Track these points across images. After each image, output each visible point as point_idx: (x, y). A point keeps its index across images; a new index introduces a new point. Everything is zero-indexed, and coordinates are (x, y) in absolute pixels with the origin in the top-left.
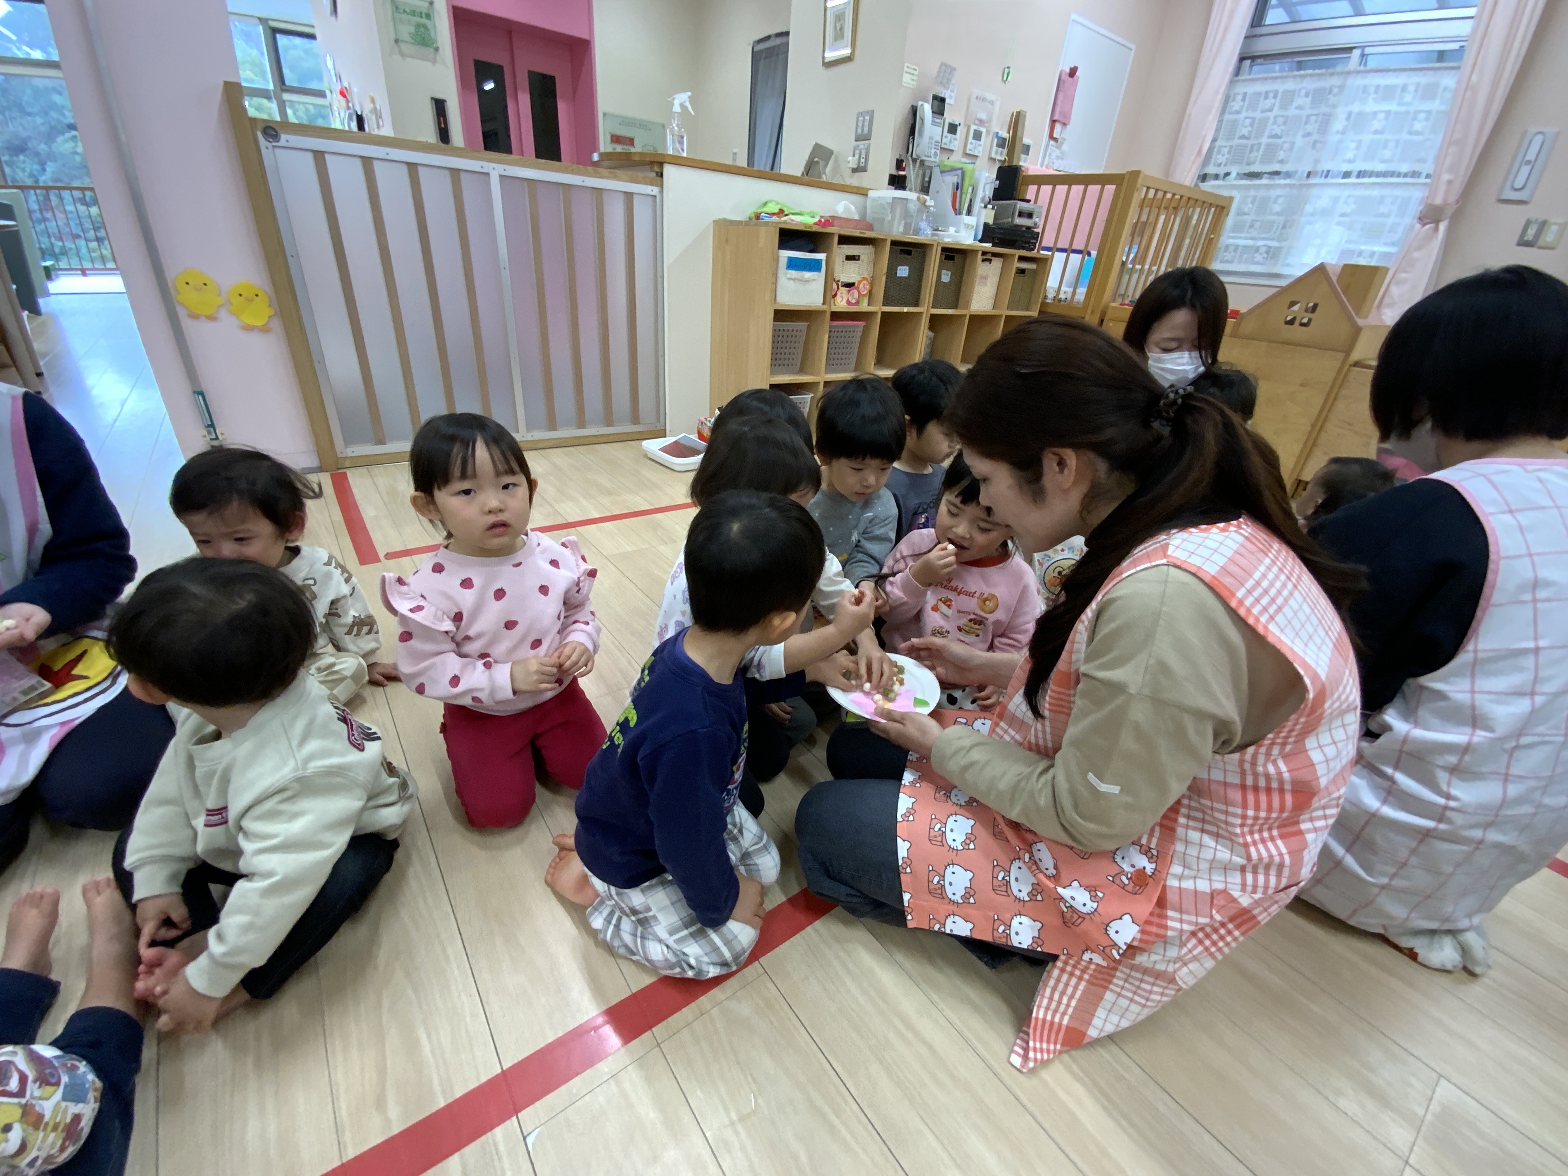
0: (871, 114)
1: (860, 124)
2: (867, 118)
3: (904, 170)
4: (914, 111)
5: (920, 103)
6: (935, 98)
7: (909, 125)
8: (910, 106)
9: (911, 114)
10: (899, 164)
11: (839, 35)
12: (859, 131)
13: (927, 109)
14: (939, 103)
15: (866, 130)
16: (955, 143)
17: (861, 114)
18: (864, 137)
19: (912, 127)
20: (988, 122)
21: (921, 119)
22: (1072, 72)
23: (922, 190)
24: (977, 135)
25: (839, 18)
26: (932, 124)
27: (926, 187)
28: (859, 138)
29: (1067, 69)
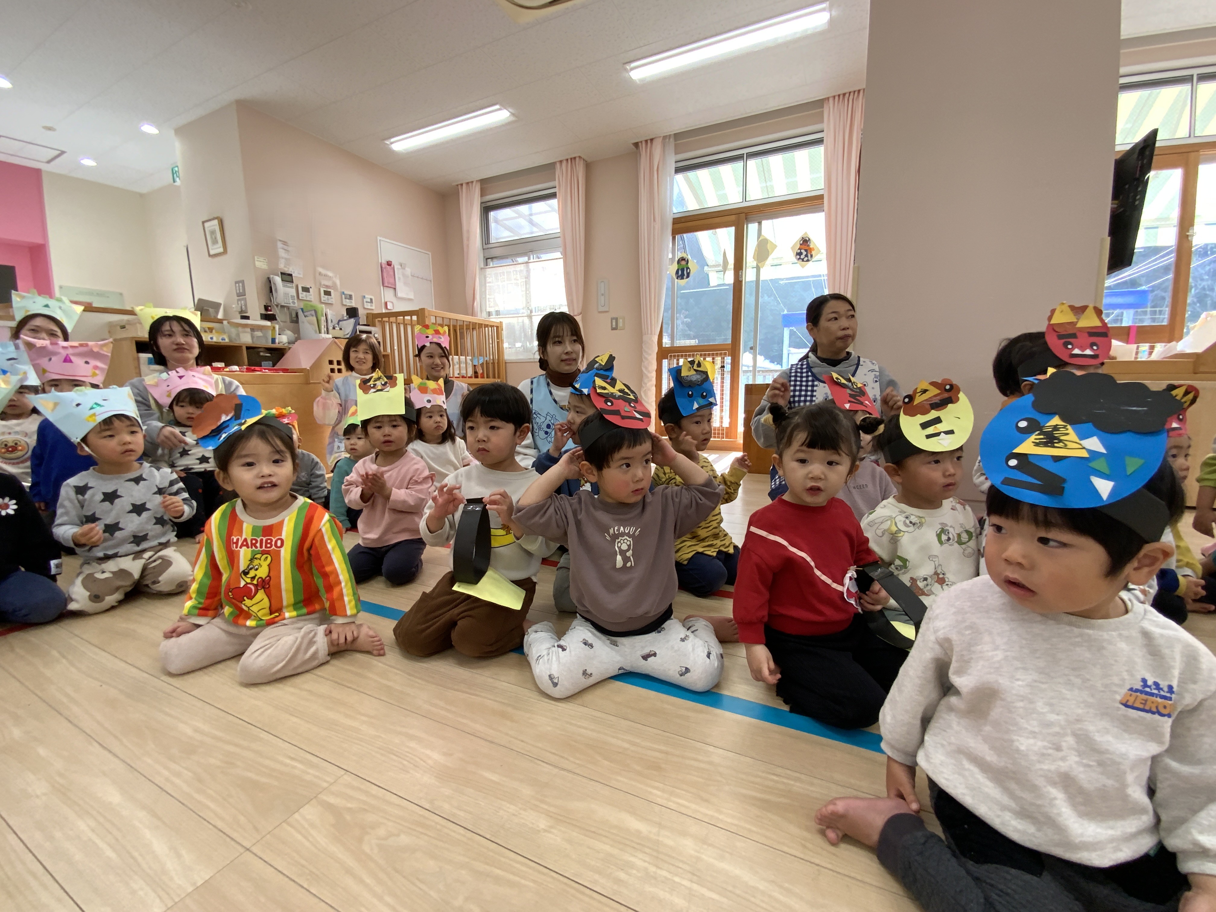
0: (243, 282)
1: (237, 288)
2: (241, 284)
3: (271, 311)
4: (269, 280)
5: (272, 276)
6: (282, 273)
7: (268, 288)
8: (265, 277)
9: (267, 281)
10: (266, 308)
11: (215, 242)
12: (238, 291)
13: (278, 280)
14: (287, 277)
15: (241, 291)
16: (311, 296)
17: (236, 283)
18: (241, 294)
19: (270, 288)
20: (334, 286)
21: (275, 284)
22: (389, 264)
23: (292, 321)
24: (327, 293)
25: (213, 232)
26: (284, 286)
27: (295, 320)
28: (239, 295)
29: (384, 262)
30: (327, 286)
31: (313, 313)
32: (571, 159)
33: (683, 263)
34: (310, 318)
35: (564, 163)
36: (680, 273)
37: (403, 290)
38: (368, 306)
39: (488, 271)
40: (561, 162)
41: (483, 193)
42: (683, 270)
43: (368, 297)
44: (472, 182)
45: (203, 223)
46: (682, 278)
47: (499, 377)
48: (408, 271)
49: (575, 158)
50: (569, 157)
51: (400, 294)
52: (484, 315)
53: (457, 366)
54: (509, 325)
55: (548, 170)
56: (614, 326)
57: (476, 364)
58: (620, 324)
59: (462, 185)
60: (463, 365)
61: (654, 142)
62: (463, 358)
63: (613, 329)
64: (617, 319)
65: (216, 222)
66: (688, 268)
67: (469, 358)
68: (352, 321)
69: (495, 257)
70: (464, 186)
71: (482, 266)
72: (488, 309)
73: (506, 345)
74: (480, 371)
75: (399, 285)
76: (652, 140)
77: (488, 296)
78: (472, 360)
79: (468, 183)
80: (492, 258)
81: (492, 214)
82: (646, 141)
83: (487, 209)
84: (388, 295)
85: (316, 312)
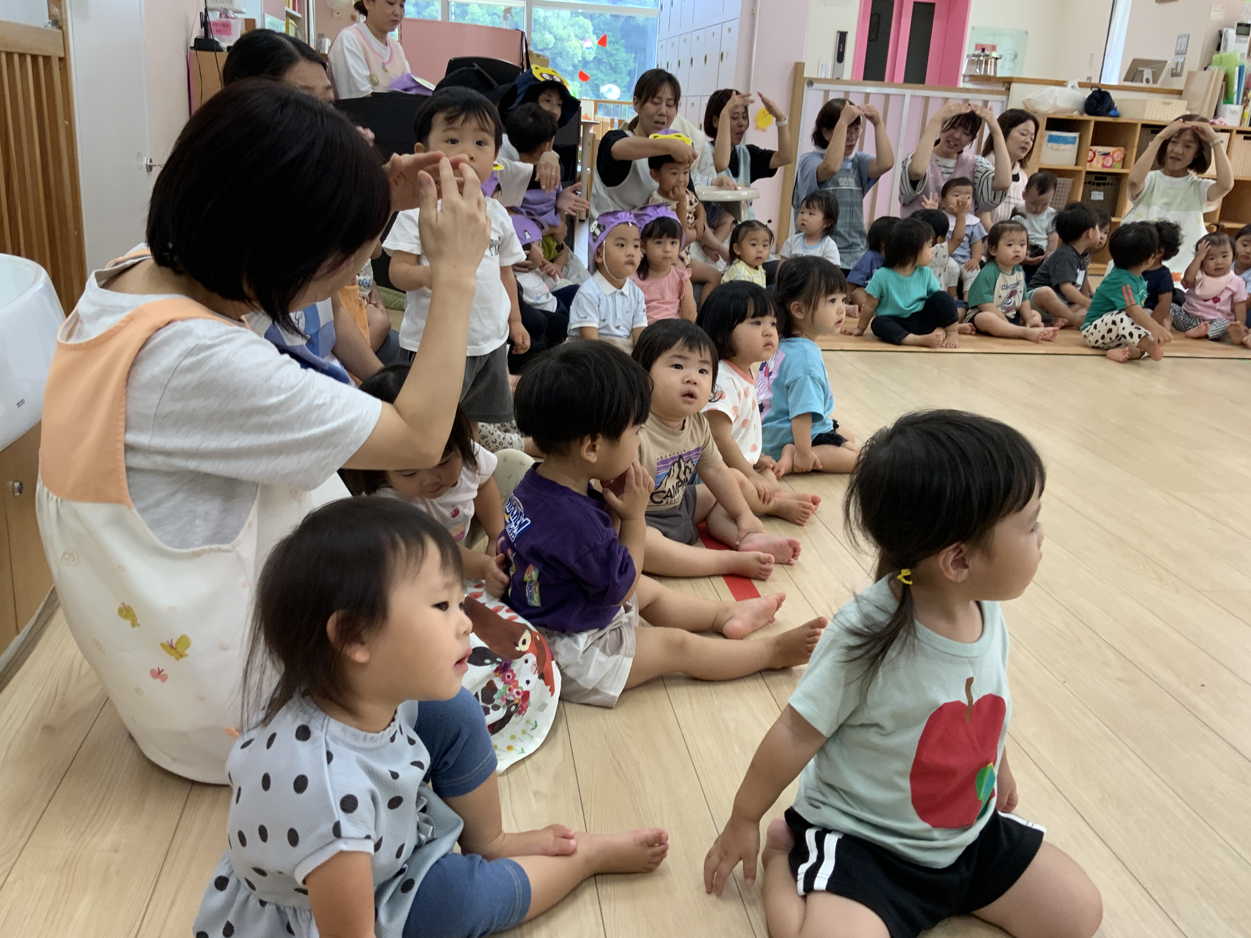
0: (1188, 37)
1: (1179, 45)
2: (1185, 40)
4: (1220, 34)
5: (1225, 30)
6: (1239, 25)
7: (1216, 44)
8: (1217, 31)
9: (1218, 37)
12: (1178, 49)
13: (1231, 33)
14: (1244, 29)
15: (1182, 48)
17: (1180, 37)
18: (1182, 52)
19: (1218, 45)
21: (1226, 40)
26: (1236, 40)
28: (1177, 54)
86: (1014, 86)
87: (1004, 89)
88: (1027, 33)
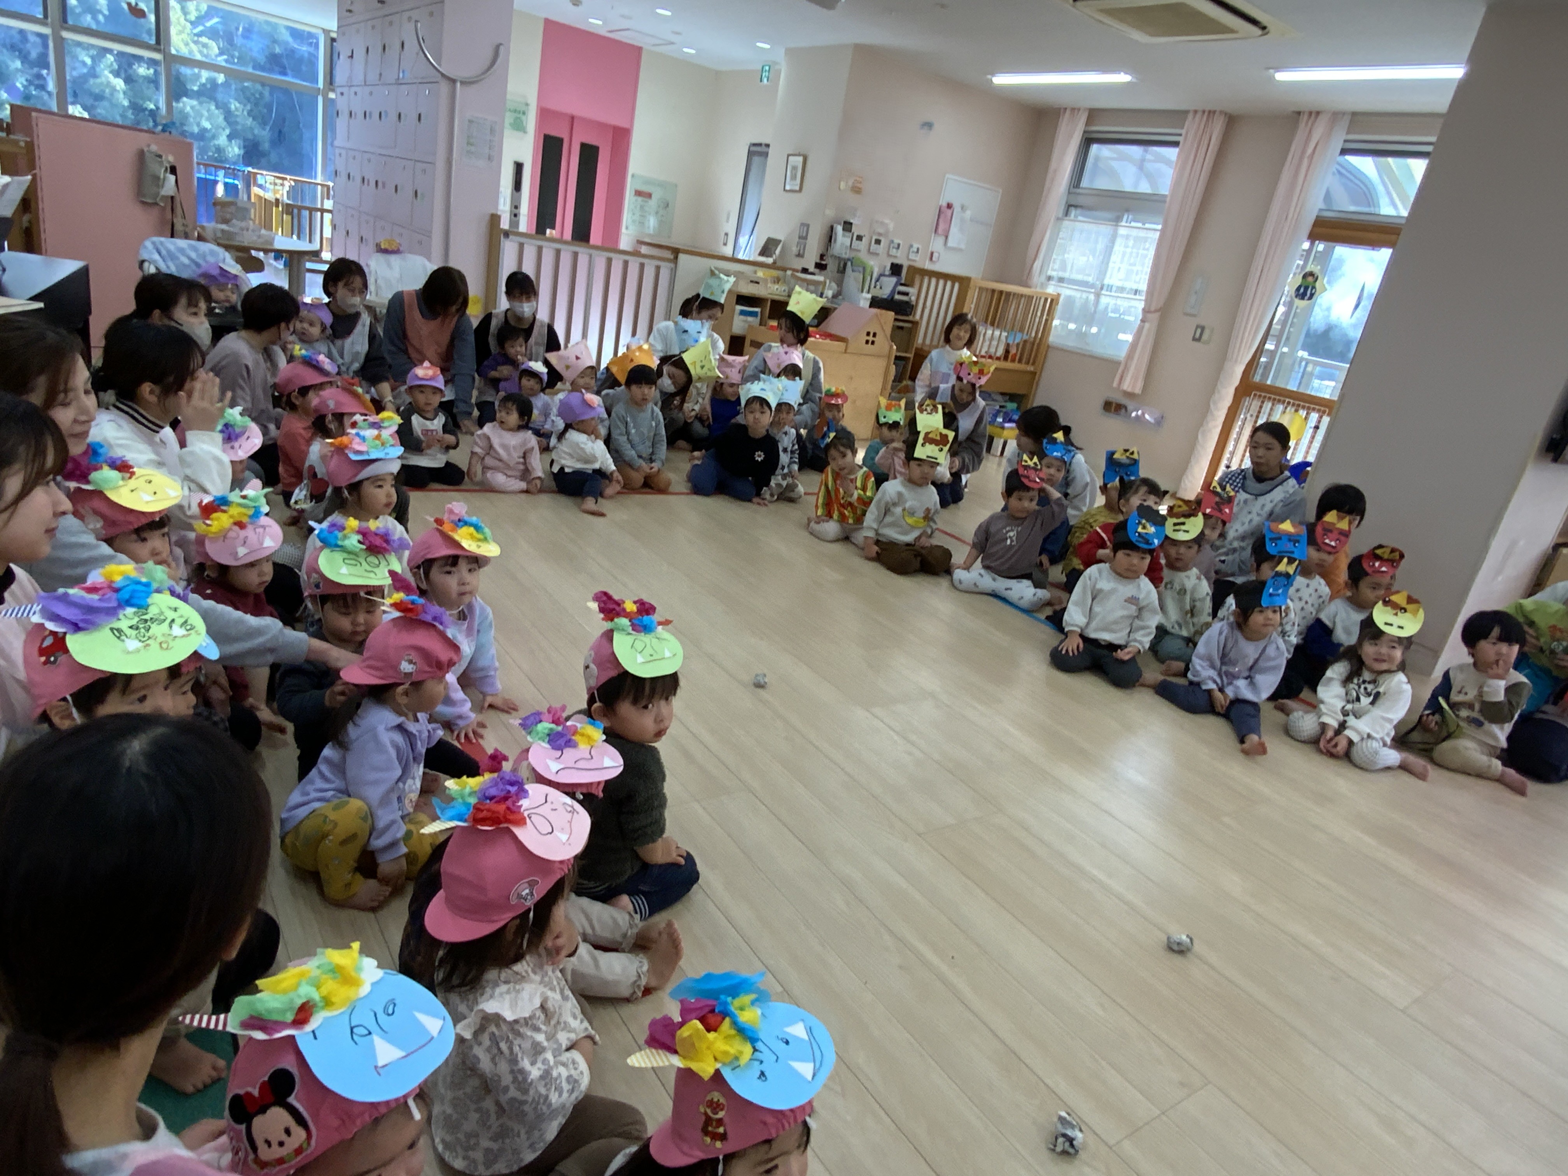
0: (808, 226)
1: (801, 230)
2: (805, 227)
3: (825, 260)
4: (832, 228)
5: (836, 224)
6: (845, 223)
7: (829, 235)
8: (829, 224)
9: (830, 230)
10: (822, 257)
11: (794, 177)
12: (801, 234)
13: (839, 229)
14: (848, 226)
15: (804, 234)
16: (862, 245)
17: (803, 225)
18: (803, 238)
19: (830, 237)
20: (886, 235)
21: (835, 233)
22: (949, 206)
23: (838, 272)
24: (878, 242)
25: (794, 168)
26: (844, 236)
27: (842, 270)
28: (800, 237)
29: (945, 204)
30: (880, 234)
31: (861, 269)
32: (1210, 112)
33: (1310, 279)
34: (856, 274)
35: (1199, 115)
36: (1302, 290)
37: (956, 237)
38: (912, 256)
39: (1066, 223)
40: (1196, 112)
41: (1088, 123)
42: (1306, 288)
43: (915, 246)
44: (1079, 110)
45: (789, 156)
46: (1303, 298)
47: (1033, 364)
48: (968, 213)
49: (1214, 112)
50: (1207, 109)
51: (950, 243)
52: (1043, 278)
53: (987, 343)
54: (1069, 298)
55: (1178, 116)
56: (1197, 335)
57: (1010, 342)
58: (1205, 336)
59: (1065, 109)
60: (995, 343)
61: (1320, 117)
62: (997, 333)
63: (1194, 339)
64: (1203, 329)
65: (801, 159)
66: (1314, 287)
67: (1005, 334)
68: (894, 280)
69: (1081, 207)
70: (1068, 112)
71: (1060, 215)
72: (1050, 273)
73: (1056, 322)
74: (1013, 351)
75: (954, 230)
76: (1318, 113)
77: (1054, 256)
78: (1007, 338)
79: (1073, 109)
80: (1076, 206)
81: (1095, 148)
82: (1310, 113)
83: (1088, 141)
84: (937, 244)
85: (864, 269)
86: (681, 256)
87: (672, 257)
88: (676, 186)
